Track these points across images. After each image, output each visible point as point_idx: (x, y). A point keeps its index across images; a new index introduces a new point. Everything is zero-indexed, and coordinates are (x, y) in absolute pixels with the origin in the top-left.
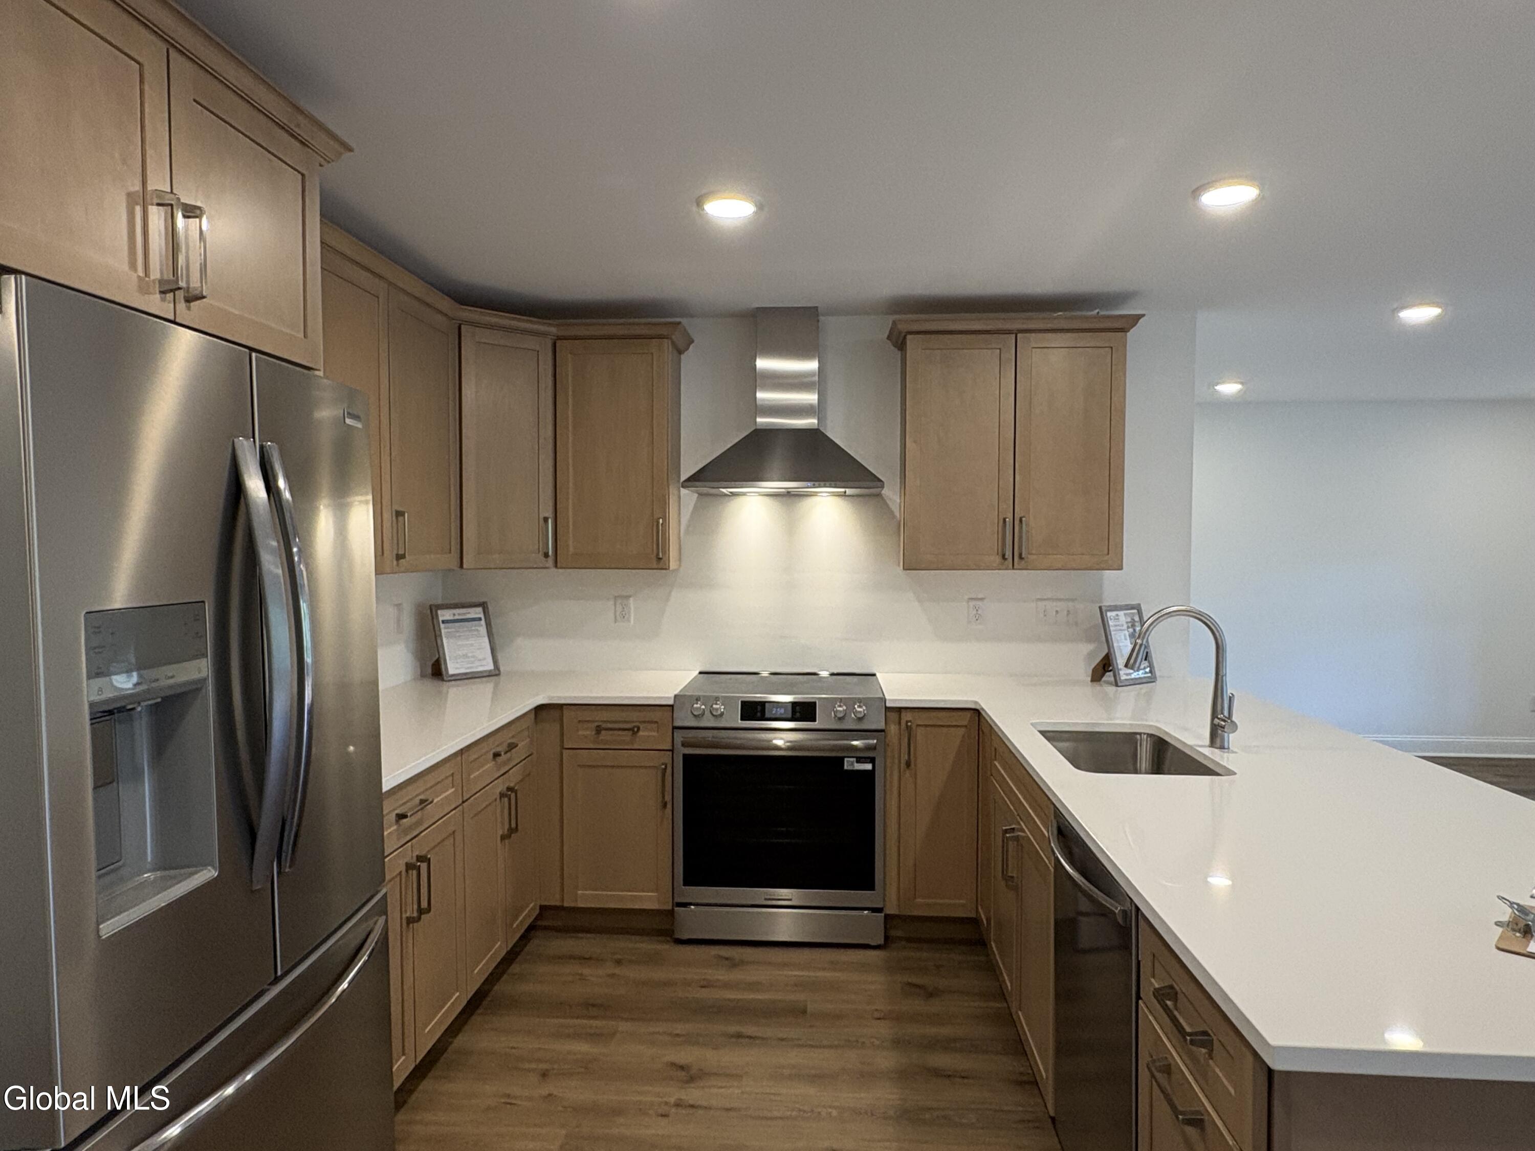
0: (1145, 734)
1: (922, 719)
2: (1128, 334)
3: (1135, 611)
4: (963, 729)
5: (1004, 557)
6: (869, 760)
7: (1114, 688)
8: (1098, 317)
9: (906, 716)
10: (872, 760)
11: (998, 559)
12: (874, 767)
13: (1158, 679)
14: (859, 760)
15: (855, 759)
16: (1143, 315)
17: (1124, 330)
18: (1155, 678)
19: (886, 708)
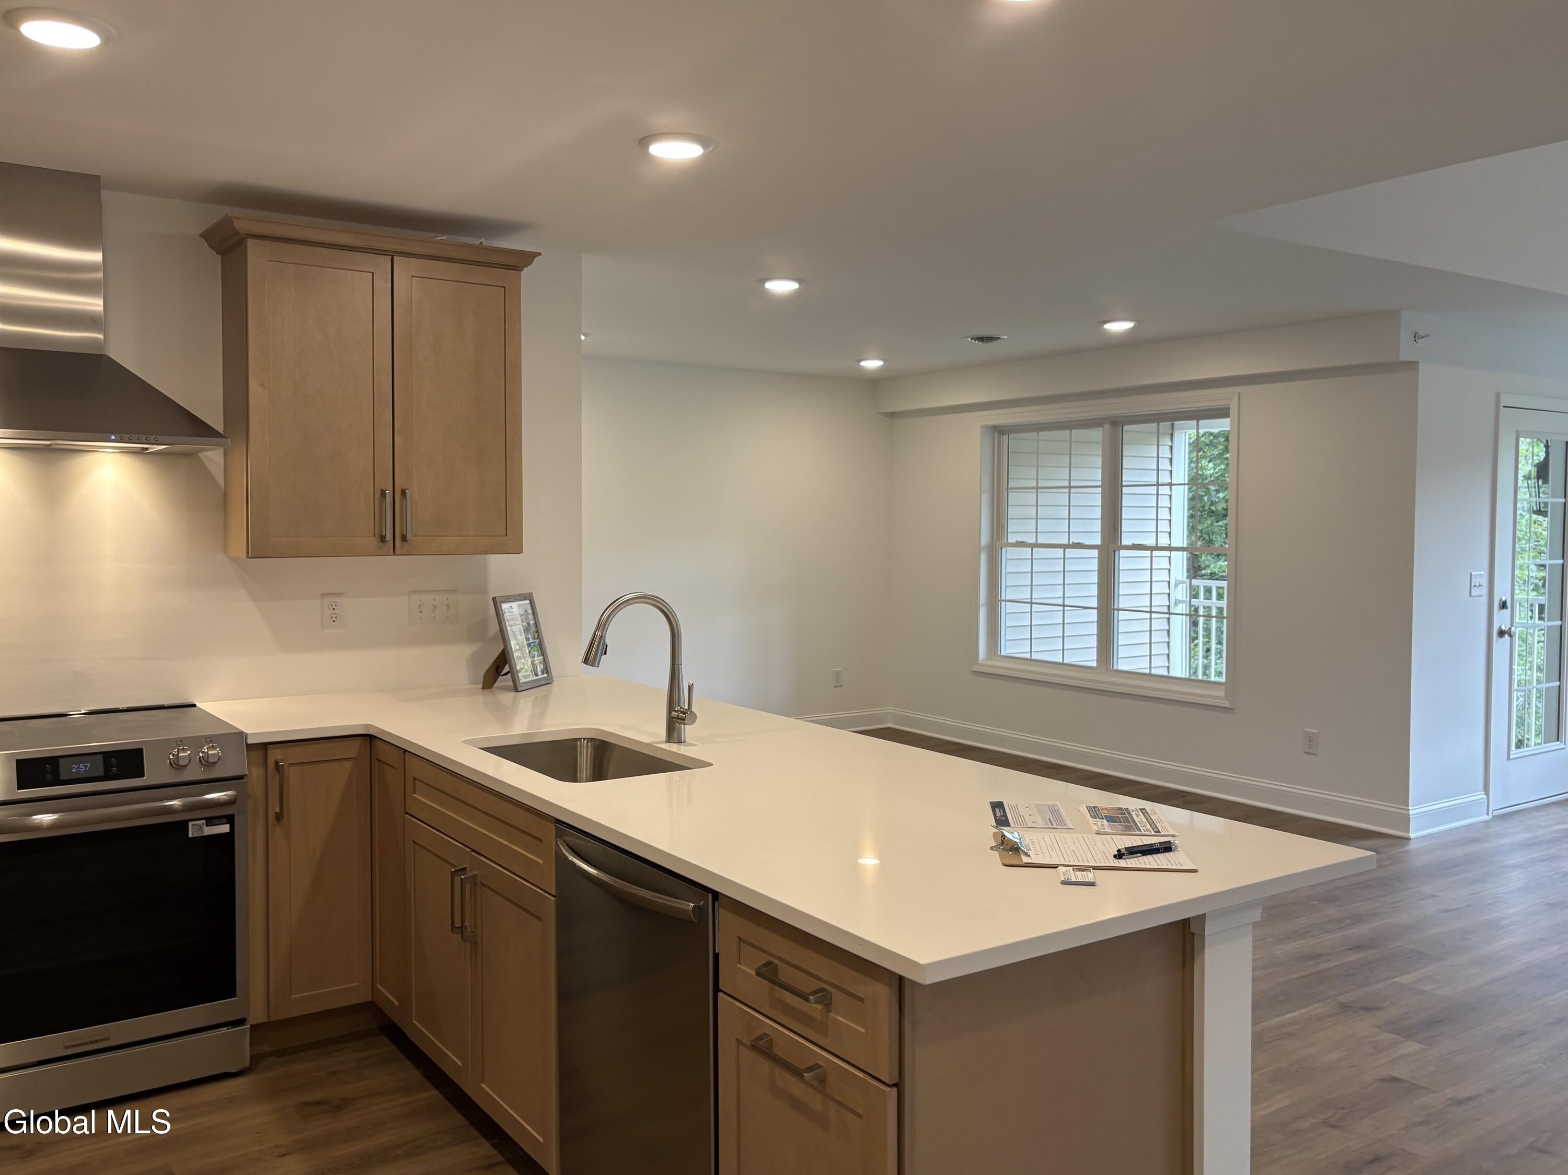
0: (584, 739)
1: (296, 754)
2: (522, 272)
3: (528, 602)
4: (351, 763)
5: (383, 539)
6: (224, 821)
7: (513, 694)
8: (480, 248)
9: (274, 755)
10: (230, 819)
11: (373, 542)
12: (232, 828)
13: (554, 679)
14: (210, 821)
15: (204, 821)
16: (540, 254)
17: (518, 268)
18: (552, 679)
19: (247, 744)
